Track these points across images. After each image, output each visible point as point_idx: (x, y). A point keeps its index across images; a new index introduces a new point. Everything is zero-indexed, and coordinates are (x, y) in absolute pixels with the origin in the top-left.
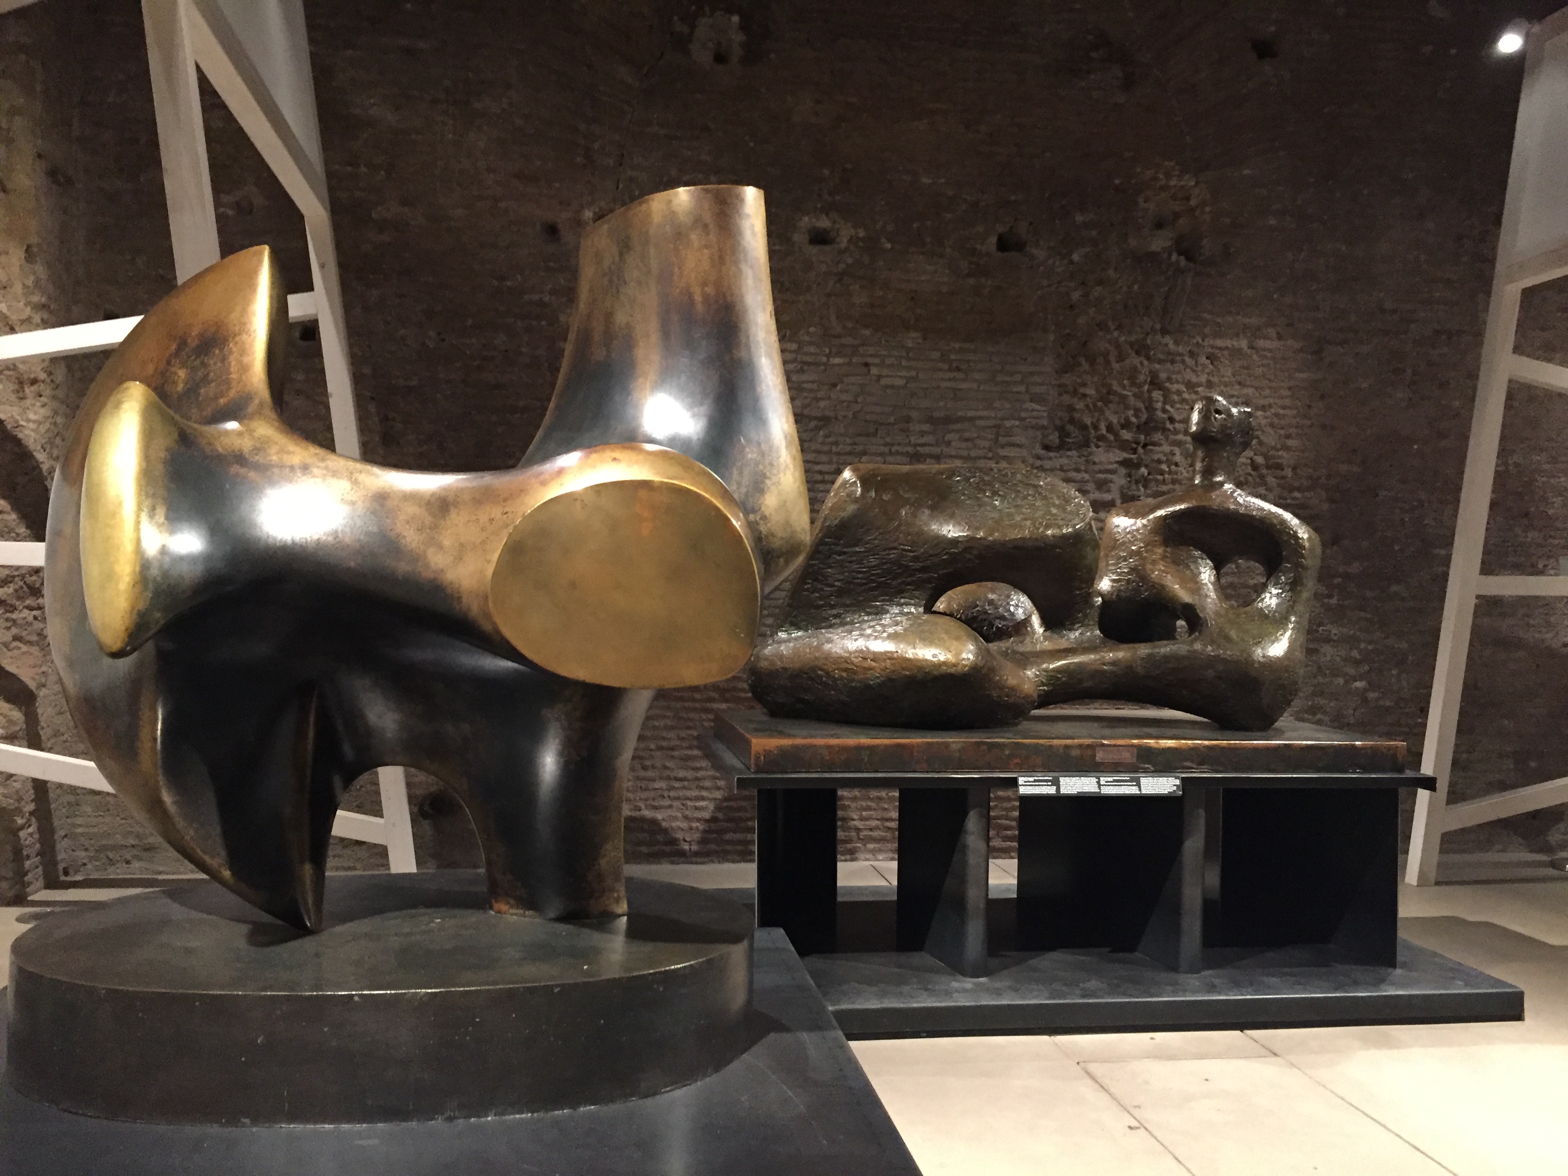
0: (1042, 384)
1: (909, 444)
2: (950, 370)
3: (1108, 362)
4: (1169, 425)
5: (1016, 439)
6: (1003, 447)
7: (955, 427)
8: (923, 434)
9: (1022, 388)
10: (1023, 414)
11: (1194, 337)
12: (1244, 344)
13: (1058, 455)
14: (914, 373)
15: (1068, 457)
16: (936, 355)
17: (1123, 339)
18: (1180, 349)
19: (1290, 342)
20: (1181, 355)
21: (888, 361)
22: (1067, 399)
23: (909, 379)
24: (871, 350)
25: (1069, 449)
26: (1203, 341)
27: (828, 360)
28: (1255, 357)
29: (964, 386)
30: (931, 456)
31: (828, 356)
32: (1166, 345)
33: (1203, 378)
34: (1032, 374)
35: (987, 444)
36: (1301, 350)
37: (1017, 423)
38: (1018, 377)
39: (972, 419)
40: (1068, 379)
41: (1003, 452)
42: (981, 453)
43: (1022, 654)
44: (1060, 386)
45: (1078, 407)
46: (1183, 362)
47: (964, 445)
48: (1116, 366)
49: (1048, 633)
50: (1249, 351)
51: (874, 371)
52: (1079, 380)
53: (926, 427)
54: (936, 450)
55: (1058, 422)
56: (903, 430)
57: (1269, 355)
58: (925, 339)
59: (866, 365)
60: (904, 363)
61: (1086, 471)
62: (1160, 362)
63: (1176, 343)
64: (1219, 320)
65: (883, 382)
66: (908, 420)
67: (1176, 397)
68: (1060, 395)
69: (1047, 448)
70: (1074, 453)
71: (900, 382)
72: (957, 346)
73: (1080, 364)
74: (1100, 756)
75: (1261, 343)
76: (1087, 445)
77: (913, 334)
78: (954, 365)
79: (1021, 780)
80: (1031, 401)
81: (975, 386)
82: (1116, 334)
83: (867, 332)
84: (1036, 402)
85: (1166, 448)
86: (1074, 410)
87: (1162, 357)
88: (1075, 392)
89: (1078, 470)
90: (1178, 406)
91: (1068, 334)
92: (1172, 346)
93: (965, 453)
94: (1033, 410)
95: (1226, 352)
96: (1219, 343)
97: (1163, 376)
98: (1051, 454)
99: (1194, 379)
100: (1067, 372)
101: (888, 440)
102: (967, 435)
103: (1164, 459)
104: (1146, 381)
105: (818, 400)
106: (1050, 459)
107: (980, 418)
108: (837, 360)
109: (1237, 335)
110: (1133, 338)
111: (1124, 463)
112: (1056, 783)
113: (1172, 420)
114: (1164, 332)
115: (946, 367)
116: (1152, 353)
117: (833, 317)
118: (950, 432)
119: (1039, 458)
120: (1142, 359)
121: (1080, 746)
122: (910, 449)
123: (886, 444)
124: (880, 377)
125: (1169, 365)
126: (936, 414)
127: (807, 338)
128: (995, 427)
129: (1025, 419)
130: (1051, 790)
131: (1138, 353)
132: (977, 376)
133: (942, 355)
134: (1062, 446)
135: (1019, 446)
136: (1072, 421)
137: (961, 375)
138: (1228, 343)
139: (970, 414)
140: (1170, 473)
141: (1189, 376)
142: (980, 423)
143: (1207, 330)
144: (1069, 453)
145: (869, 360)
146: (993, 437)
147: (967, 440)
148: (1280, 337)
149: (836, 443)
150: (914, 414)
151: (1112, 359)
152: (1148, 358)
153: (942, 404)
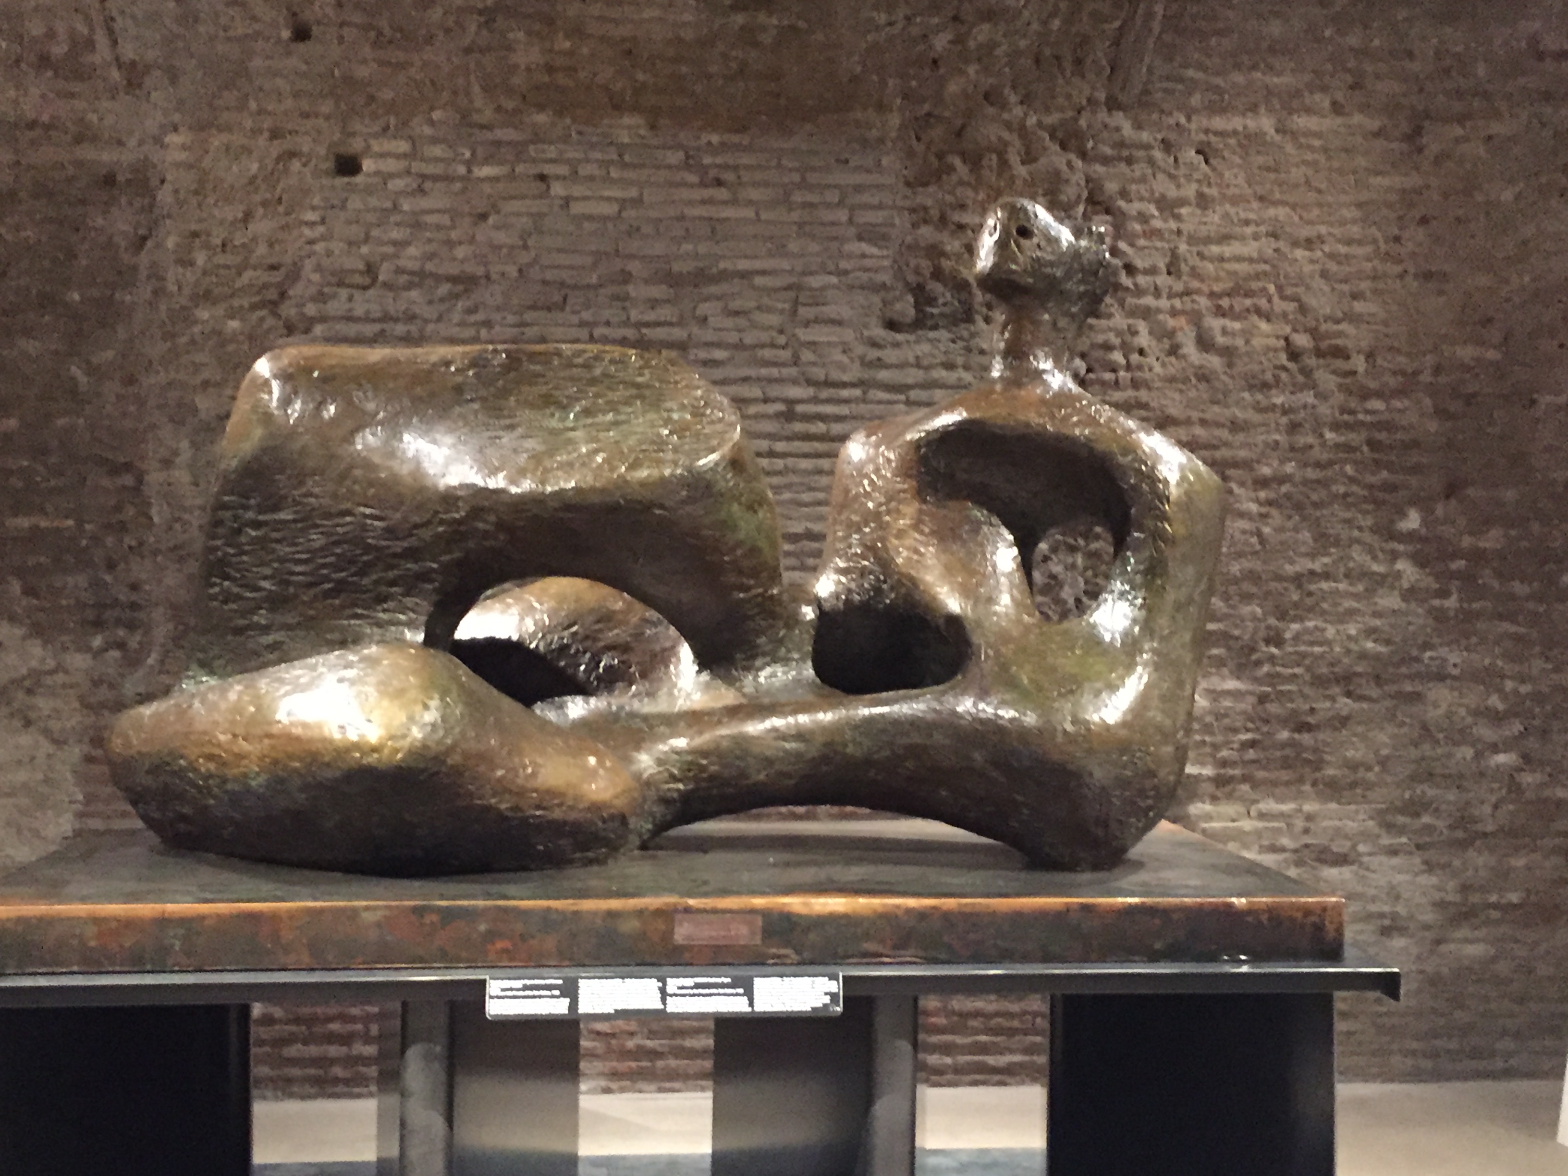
0: (880, 207)
1: (626, 323)
2: (703, 184)
3: (1004, 163)
4: (1125, 280)
5: (830, 311)
6: (807, 324)
7: (713, 289)
8: (653, 303)
9: (842, 215)
10: (844, 265)
11: (1170, 114)
12: (1266, 123)
13: (911, 338)
14: (633, 193)
15: (930, 341)
16: (675, 157)
17: (1032, 121)
18: (1145, 136)
19: (1357, 118)
20: (1148, 147)
21: (585, 170)
22: (926, 233)
23: (623, 203)
24: (551, 152)
25: (935, 327)
26: (1189, 119)
27: (470, 171)
28: (1290, 148)
29: (729, 212)
30: (671, 345)
31: (469, 164)
32: (1118, 129)
33: (1190, 191)
34: (859, 189)
35: (774, 320)
36: (1377, 134)
37: (834, 280)
38: (833, 197)
39: (745, 275)
40: (928, 197)
41: (804, 334)
42: (764, 337)
43: (645, 718)
44: (913, 211)
45: (948, 248)
46: (1151, 162)
47: (729, 322)
48: (1021, 171)
49: (705, 676)
50: (1278, 138)
51: (558, 189)
52: (949, 198)
53: (658, 291)
54: (678, 334)
55: (912, 278)
56: (616, 298)
57: (1317, 143)
58: (653, 127)
59: (543, 177)
60: (614, 173)
61: (966, 368)
62: (1106, 161)
63: (1138, 126)
64: (1219, 81)
65: (577, 208)
66: (626, 277)
67: (1138, 227)
68: (915, 225)
69: (892, 325)
70: (943, 334)
71: (610, 209)
72: (715, 139)
73: (952, 169)
74: (682, 932)
75: (1301, 122)
76: (968, 317)
77: (628, 120)
78: (713, 173)
79: (494, 987)
80: (860, 238)
81: (749, 213)
82: (1018, 111)
83: (541, 118)
84: (872, 241)
85: (1119, 321)
86: (943, 254)
87: (1108, 151)
88: (943, 220)
89: (950, 366)
90: (1142, 242)
91: (929, 115)
92: (1127, 130)
93: (733, 337)
94: (864, 256)
95: (1232, 141)
96: (1218, 123)
97: (1111, 187)
98: (900, 337)
99: (1172, 192)
100: (925, 184)
101: (586, 315)
102: (736, 304)
103: (1116, 341)
104: (1079, 196)
105: (450, 244)
106: (897, 345)
107: (763, 273)
108: (486, 171)
109: (1253, 108)
110: (1051, 119)
112: (570, 991)
113: (1130, 269)
114: (1113, 105)
115: (693, 178)
116: (1090, 144)
117: (476, 89)
118: (707, 299)
119: (874, 344)
120: (1072, 157)
121: (640, 913)
122: (630, 333)
123: (582, 324)
124: (567, 201)
125: (1123, 167)
126: (676, 267)
127: (427, 131)
128: (788, 288)
129: (846, 273)
130: (559, 1007)
131: (1064, 147)
132: (755, 194)
133: (688, 157)
134: (920, 323)
135: (839, 323)
136: (937, 274)
137: (722, 194)
138: (1236, 123)
139: (743, 265)
140: (1128, 367)
141: (1163, 186)
142: (759, 281)
143: (1196, 100)
144: (932, 334)
145: (548, 169)
146: (787, 306)
147: (737, 313)
148: (1337, 108)
149: (488, 324)
150: (634, 267)
151: (1014, 158)
152: (1083, 155)
153: (687, 247)
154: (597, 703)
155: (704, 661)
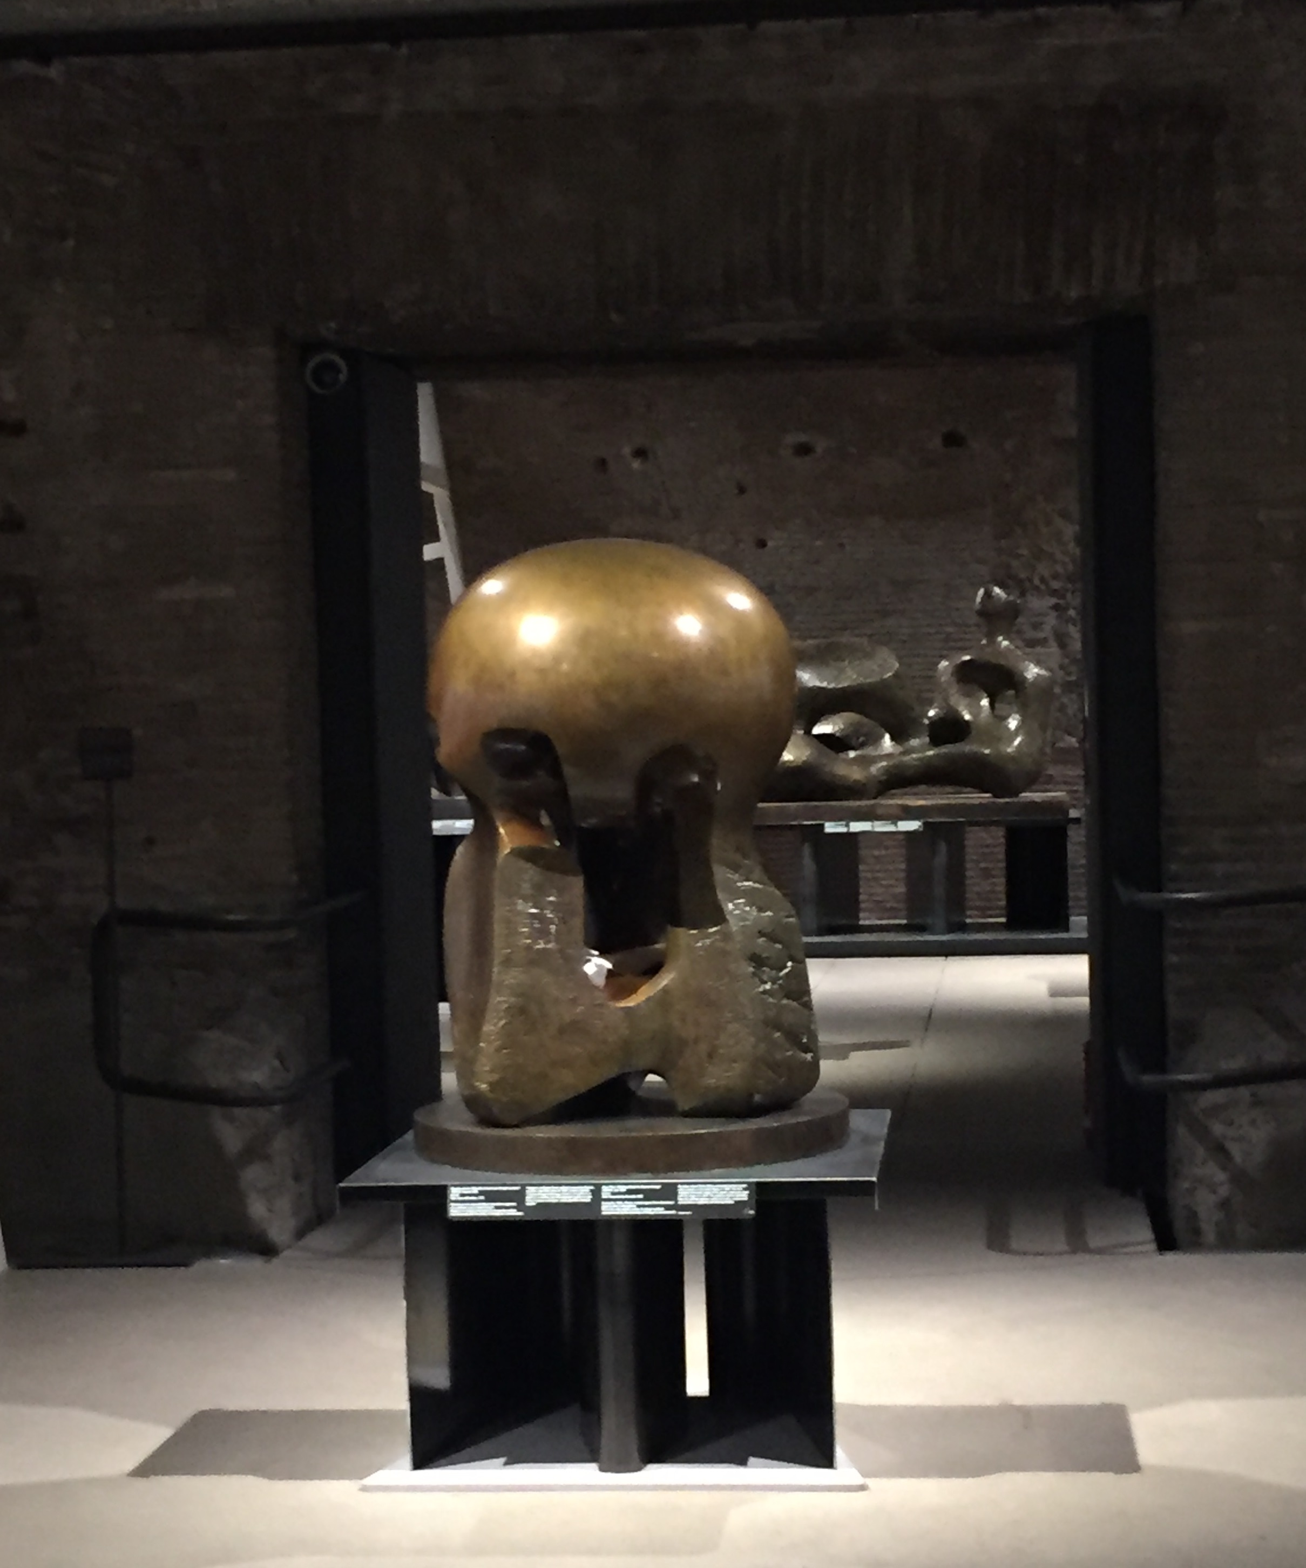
0: (984, 549)
2: (909, 543)
3: (1038, 528)
7: (914, 587)
8: (889, 595)
9: (968, 554)
14: (879, 549)
16: (897, 533)
21: (859, 540)
24: (845, 533)
27: (811, 544)
31: (811, 541)
34: (974, 542)
35: (940, 599)
38: (964, 545)
39: (928, 581)
40: (1003, 543)
43: (874, 757)
44: (998, 549)
45: (1013, 565)
47: (922, 601)
48: (1045, 530)
49: (894, 743)
51: (848, 548)
52: (1015, 544)
53: (891, 589)
56: (874, 593)
58: (887, 521)
59: (842, 544)
60: (871, 541)
65: (856, 556)
66: (877, 584)
68: (999, 556)
72: (913, 524)
73: (1015, 531)
74: (878, 810)
76: (1023, 594)
77: (876, 518)
78: (912, 539)
79: (827, 824)
80: (976, 562)
81: (928, 554)
82: (1043, 504)
83: (841, 520)
84: (981, 563)
88: (1011, 553)
91: (1005, 508)
94: (978, 570)
100: (1004, 538)
102: (924, 593)
105: (804, 574)
108: (818, 543)
111: (1056, 607)
112: (847, 826)
118: (912, 592)
121: (868, 806)
127: (794, 528)
130: (844, 830)
132: (931, 546)
133: (902, 533)
139: (926, 577)
145: (844, 541)
147: (925, 597)
151: (1041, 524)
154: (858, 752)
155: (892, 739)
